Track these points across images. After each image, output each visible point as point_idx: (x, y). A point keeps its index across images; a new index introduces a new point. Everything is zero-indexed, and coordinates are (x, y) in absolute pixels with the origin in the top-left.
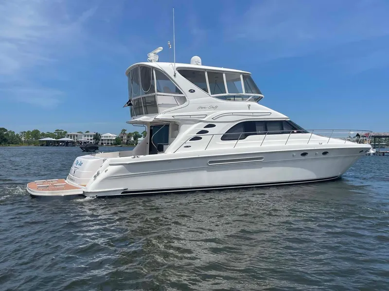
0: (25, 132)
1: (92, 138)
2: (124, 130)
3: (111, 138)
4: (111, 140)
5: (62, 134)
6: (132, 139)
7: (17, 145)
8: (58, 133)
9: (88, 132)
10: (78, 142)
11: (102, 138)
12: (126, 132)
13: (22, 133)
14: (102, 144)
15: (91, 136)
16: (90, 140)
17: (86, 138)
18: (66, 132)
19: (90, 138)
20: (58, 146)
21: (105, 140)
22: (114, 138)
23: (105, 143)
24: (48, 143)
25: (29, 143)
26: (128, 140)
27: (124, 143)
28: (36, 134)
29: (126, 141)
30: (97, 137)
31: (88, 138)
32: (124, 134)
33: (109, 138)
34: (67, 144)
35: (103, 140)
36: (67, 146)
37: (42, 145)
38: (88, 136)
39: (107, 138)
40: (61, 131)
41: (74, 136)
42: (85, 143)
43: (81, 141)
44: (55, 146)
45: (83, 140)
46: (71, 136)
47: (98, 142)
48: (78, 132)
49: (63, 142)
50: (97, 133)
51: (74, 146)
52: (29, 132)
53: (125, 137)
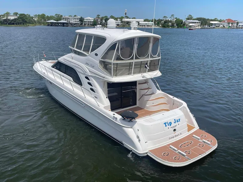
0: (36, 15)
2: (99, 15)
5: (59, 18)
6: (104, 21)
7: (33, 25)
8: (57, 16)
9: (75, 16)
10: (70, 23)
11: (85, 20)
12: (100, 17)
13: (35, 15)
14: (85, 24)
15: (78, 19)
16: (77, 21)
17: (75, 20)
18: (62, 16)
19: (77, 20)
20: (58, 26)
21: (87, 22)
22: (92, 21)
23: (87, 24)
24: (52, 24)
25: (40, 23)
26: (101, 22)
27: (99, 24)
28: (43, 16)
30: (81, 20)
31: (76, 20)
32: (98, 18)
33: (89, 21)
34: (63, 24)
35: (85, 22)
36: (63, 26)
37: (48, 25)
38: (76, 19)
40: (59, 15)
41: (67, 19)
42: (75, 24)
43: (72, 23)
44: (56, 26)
45: (73, 22)
46: (65, 19)
47: (82, 23)
48: (69, 16)
49: (61, 23)
50: (81, 17)
51: (68, 26)
52: (39, 15)
53: (99, 20)
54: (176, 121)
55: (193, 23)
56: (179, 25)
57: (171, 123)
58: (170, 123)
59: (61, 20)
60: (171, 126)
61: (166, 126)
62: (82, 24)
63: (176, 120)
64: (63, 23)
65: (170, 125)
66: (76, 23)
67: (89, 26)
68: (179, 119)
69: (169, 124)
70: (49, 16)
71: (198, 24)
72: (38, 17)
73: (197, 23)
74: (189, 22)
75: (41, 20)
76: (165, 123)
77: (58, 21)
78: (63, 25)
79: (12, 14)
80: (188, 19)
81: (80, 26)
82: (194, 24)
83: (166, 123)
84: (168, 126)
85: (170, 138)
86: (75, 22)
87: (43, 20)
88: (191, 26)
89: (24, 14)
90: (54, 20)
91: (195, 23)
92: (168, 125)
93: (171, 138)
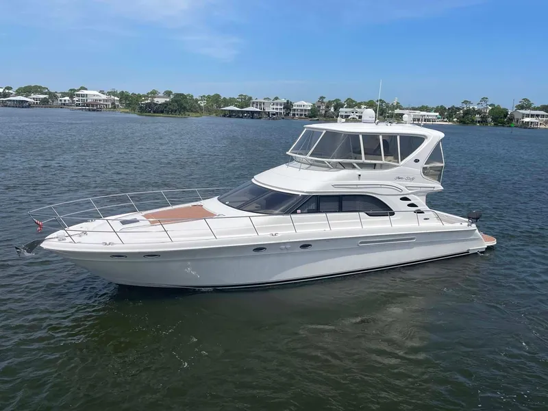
0: (204, 96)
1: (282, 107)
2: (322, 98)
3: (305, 108)
4: (306, 110)
5: (246, 101)
6: (332, 109)
7: (198, 115)
8: (242, 99)
9: (276, 98)
10: (265, 112)
11: (294, 108)
12: (325, 100)
13: (201, 97)
14: (294, 115)
15: (281, 105)
16: (280, 109)
17: (275, 107)
18: (250, 98)
19: (279, 107)
20: (242, 117)
21: (297, 110)
22: (309, 108)
23: (297, 114)
24: (231, 114)
25: (209, 111)
26: (326, 111)
27: (321, 115)
28: (216, 99)
29: (323, 112)
30: (288, 106)
31: (277, 107)
32: (322, 103)
33: (302, 108)
34: (252, 114)
35: (294, 110)
36: (252, 118)
37: (224, 116)
38: (277, 104)
39: (300, 108)
40: (245, 96)
41: (260, 105)
42: (274, 114)
43: (269, 112)
44: (239, 117)
45: (271, 110)
46: (257, 105)
47: (289, 113)
48: (265, 99)
49: (247, 112)
50: (288, 101)
51: (260, 118)
52: (209, 97)
53: (323, 107)
55: (532, 116)
56: (499, 119)
59: (248, 106)
62: (288, 114)
64: (252, 112)
66: (277, 113)
67: (302, 118)
70: (228, 98)
71: (544, 119)
72: (207, 100)
73: (543, 116)
74: (523, 114)
75: (213, 105)
77: (243, 108)
78: (253, 116)
79: (161, 95)
80: (521, 107)
81: (283, 118)
82: (533, 120)
86: (275, 111)
87: (215, 106)
88: (528, 122)
89: (182, 95)
90: (236, 106)
91: (538, 116)
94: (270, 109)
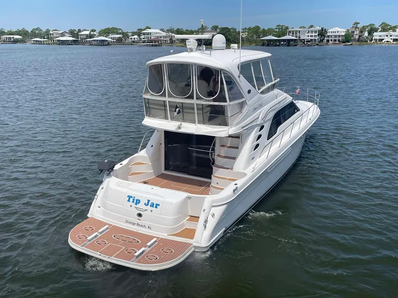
0: (246, 28)
1: (317, 34)
2: (357, 23)
3: (339, 34)
4: (339, 36)
5: (283, 31)
6: (366, 34)
8: (279, 29)
9: (312, 26)
10: (301, 40)
11: (328, 34)
12: (359, 26)
13: (243, 29)
14: (328, 41)
15: (316, 32)
16: (315, 36)
17: (310, 34)
18: (287, 28)
19: (314, 34)
20: (279, 46)
21: (331, 36)
22: (343, 34)
23: (331, 40)
24: (270, 43)
25: (250, 41)
26: (360, 36)
27: (355, 40)
28: (256, 31)
29: (357, 37)
30: (322, 33)
31: (312, 34)
32: (356, 28)
33: (336, 34)
34: (288, 42)
35: (329, 36)
36: (288, 46)
37: (263, 45)
38: (312, 32)
39: (334, 34)
40: (283, 26)
41: (296, 33)
42: (309, 41)
43: (304, 40)
44: (276, 45)
45: (306, 38)
46: (293, 33)
47: (323, 39)
48: (300, 28)
49: (284, 40)
50: (322, 28)
51: (296, 45)
52: (250, 29)
53: (357, 32)
54: (150, 204)
57: (138, 202)
58: (137, 200)
59: (284, 35)
60: (136, 206)
61: (129, 201)
62: (322, 41)
63: (150, 202)
64: (288, 40)
65: (136, 204)
66: (312, 40)
67: (336, 44)
68: (157, 205)
69: (135, 201)
70: (266, 29)
72: (248, 32)
75: (253, 36)
76: (130, 197)
77: (279, 37)
78: (289, 44)
79: (209, 29)
81: (317, 45)
83: (132, 197)
84: (131, 203)
85: (127, 222)
86: (310, 38)
87: (255, 36)
89: (227, 28)
90: (274, 35)
92: (133, 202)
93: (130, 223)
94: (304, 37)
